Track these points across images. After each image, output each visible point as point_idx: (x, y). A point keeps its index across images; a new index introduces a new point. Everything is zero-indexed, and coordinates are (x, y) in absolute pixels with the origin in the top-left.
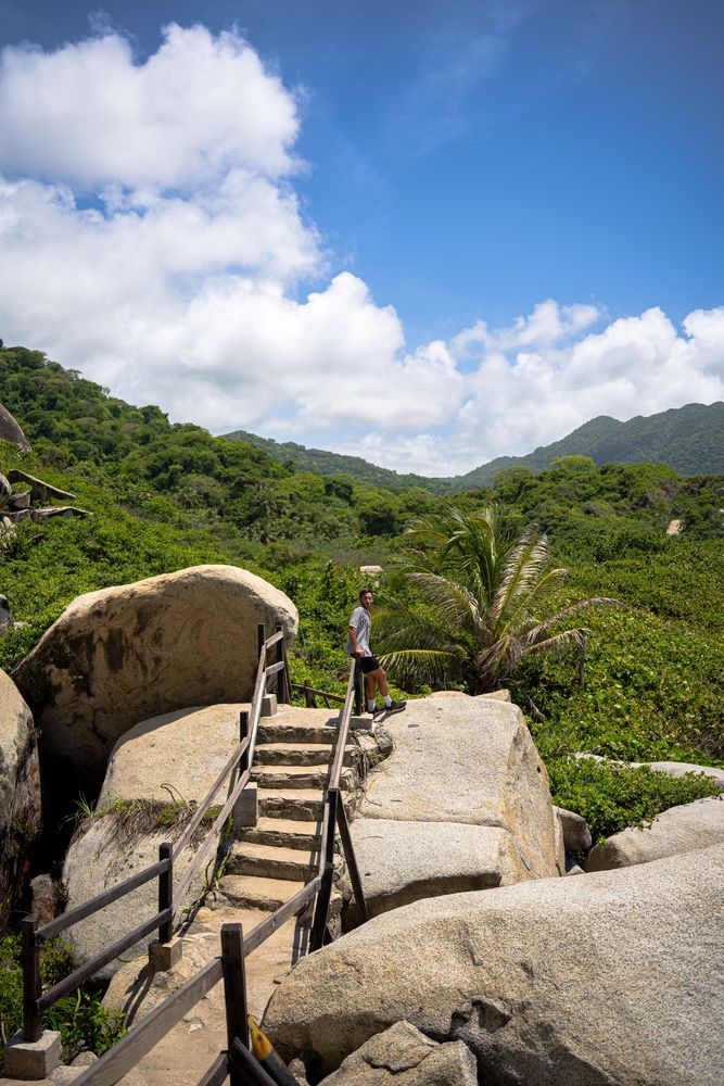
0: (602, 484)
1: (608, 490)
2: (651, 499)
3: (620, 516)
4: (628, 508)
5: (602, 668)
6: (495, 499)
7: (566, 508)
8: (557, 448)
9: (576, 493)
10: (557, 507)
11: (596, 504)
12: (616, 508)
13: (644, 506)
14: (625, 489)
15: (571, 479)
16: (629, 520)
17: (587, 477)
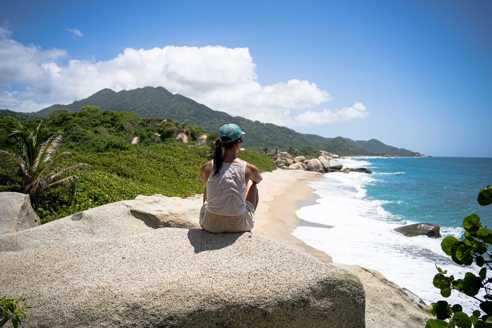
0: (103, 119)
1: (106, 122)
2: (125, 127)
3: (110, 134)
4: (115, 131)
5: (85, 194)
6: (51, 124)
7: (85, 130)
8: (84, 102)
9: (91, 123)
10: (81, 129)
11: (100, 129)
12: (109, 131)
13: (122, 130)
14: (114, 122)
15: (88, 116)
16: (115, 137)
17: (96, 116)
